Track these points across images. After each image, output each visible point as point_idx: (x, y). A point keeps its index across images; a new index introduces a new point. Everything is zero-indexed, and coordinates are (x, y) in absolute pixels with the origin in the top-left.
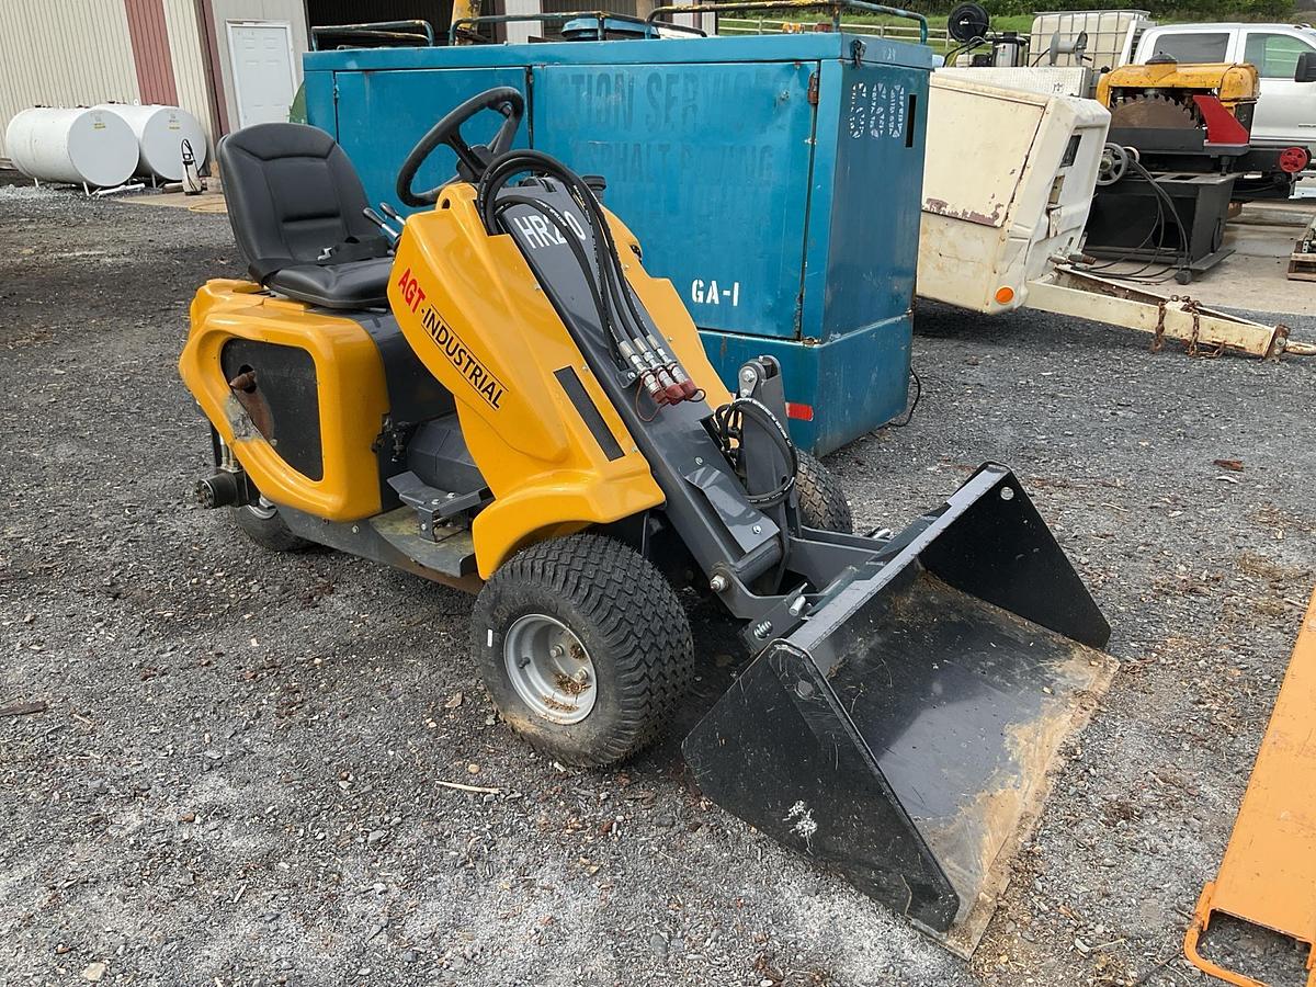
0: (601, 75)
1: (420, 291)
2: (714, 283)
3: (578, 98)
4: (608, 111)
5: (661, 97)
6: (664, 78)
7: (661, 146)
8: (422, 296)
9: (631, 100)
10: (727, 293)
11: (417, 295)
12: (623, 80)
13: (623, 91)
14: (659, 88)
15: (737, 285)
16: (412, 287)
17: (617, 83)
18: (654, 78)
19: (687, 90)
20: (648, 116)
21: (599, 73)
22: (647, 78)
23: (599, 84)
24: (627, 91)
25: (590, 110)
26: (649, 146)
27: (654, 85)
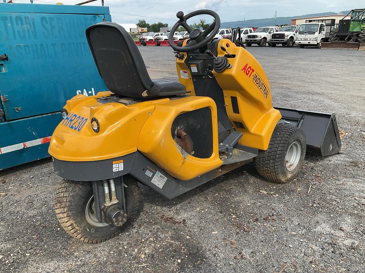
0: (16, 17)
1: (252, 69)
2: (85, 90)
3: (6, 26)
4: (24, 31)
5: (48, 26)
6: (48, 19)
7: (52, 44)
8: (253, 71)
9: (34, 27)
10: (90, 92)
11: (251, 71)
12: (28, 19)
13: (30, 24)
14: (46, 22)
15: (93, 89)
16: (249, 69)
17: (26, 20)
18: (43, 18)
19: (58, 23)
20: (44, 33)
21: (15, 16)
22: (40, 18)
23: (16, 20)
24: (31, 23)
25: (14, 32)
26: (47, 45)
27: (44, 21)
